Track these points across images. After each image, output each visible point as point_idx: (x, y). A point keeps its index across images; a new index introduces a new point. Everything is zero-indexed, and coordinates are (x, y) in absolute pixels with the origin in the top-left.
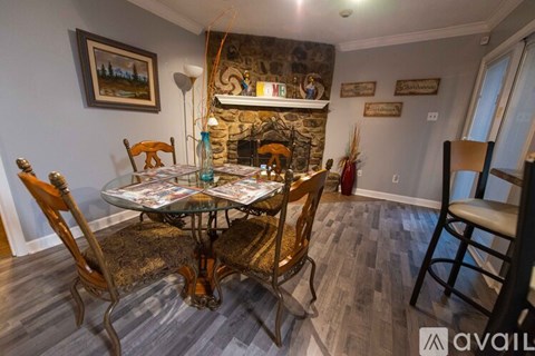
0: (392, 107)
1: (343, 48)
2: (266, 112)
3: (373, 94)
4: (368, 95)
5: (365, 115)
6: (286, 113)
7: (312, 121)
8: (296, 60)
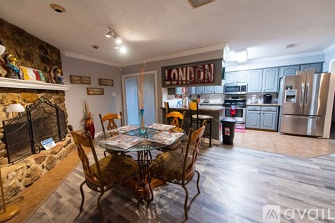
0: (100, 90)
1: (66, 54)
2: (29, 94)
3: (90, 84)
4: (87, 84)
5: (88, 94)
6: (43, 94)
7: (59, 99)
8: (42, 54)
